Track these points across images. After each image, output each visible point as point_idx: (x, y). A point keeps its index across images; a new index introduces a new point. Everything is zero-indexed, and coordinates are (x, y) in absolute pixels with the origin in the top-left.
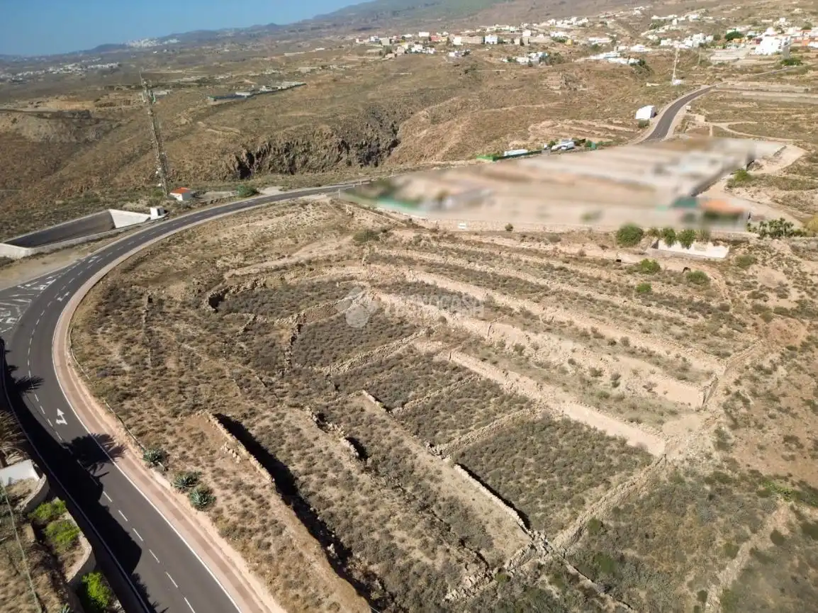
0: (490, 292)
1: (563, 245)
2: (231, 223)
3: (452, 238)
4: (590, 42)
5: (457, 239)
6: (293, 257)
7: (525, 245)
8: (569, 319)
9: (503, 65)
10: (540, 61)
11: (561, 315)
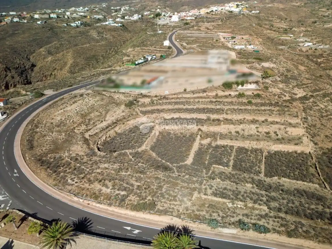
0: (208, 115)
1: (209, 93)
2: (53, 111)
3: (165, 98)
4: (95, 17)
5: (167, 98)
6: (107, 121)
7: (195, 95)
8: (243, 118)
9: (65, 27)
10: (81, 25)
11: (240, 117)
